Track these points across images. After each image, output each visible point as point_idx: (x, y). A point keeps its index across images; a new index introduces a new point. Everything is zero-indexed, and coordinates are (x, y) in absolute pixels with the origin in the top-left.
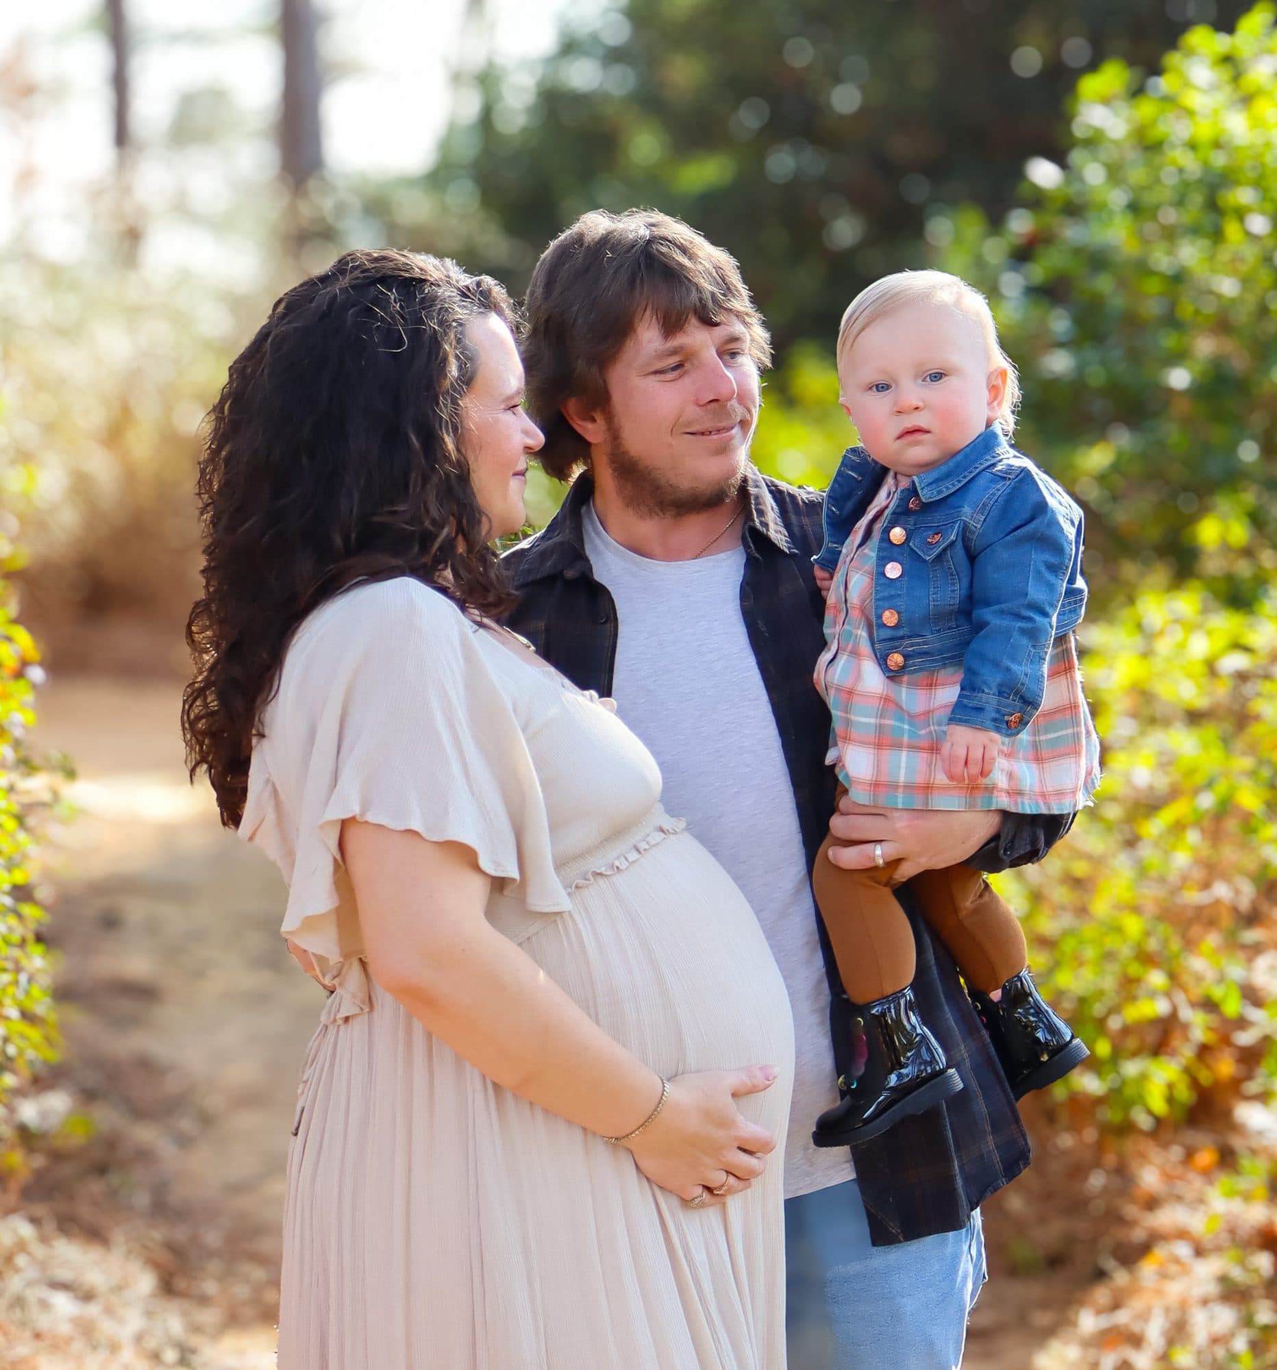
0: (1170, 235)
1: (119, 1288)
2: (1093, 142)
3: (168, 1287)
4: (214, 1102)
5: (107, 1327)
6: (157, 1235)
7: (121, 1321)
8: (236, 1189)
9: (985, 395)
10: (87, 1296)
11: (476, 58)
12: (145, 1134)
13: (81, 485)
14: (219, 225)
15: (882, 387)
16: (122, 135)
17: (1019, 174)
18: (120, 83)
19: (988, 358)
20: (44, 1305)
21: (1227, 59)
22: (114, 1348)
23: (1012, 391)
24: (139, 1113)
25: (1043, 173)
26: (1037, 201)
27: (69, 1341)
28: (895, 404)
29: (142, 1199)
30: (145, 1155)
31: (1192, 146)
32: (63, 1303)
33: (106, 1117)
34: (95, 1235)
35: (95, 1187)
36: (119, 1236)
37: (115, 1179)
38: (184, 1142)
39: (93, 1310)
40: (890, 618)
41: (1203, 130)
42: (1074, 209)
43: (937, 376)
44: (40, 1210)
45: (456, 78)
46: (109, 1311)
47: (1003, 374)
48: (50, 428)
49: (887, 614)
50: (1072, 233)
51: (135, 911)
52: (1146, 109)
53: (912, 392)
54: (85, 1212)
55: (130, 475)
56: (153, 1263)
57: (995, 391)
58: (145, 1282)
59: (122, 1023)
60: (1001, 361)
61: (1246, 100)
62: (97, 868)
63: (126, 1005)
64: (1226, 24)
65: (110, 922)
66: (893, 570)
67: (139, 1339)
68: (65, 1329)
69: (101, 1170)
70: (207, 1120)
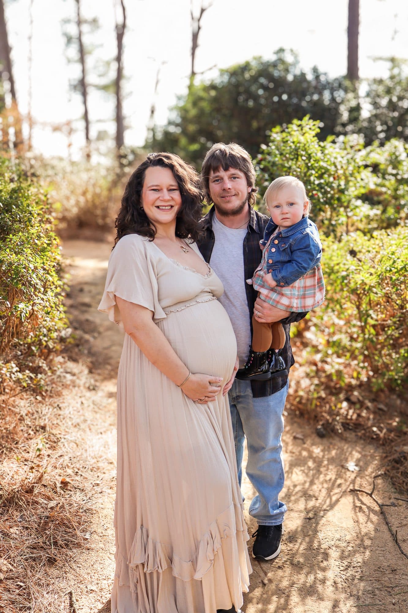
0: (288, 160)
1: (81, 372)
2: (273, 141)
3: (91, 372)
4: (101, 329)
5: (78, 381)
6: (89, 360)
7: (81, 380)
8: (105, 348)
9: (303, 208)
10: (74, 375)
11: (152, 126)
12: (87, 337)
13: (77, 203)
14: (105, 155)
15: (277, 207)
16: (87, 138)
17: (259, 147)
18: (87, 129)
19: (304, 199)
20: (65, 377)
21: (299, 126)
22: (79, 387)
23: (309, 206)
24: (86, 332)
25: (264, 147)
26: (262, 153)
27: (69, 385)
28: (282, 211)
29: (86, 352)
30: (87, 341)
31: (293, 142)
32: (69, 376)
33: (79, 333)
34: (75, 360)
35: (76, 350)
36: (80, 361)
37: (80, 347)
38: (95, 338)
39: (75, 378)
40: (271, 261)
41: (295, 140)
42: (269, 154)
43: (292, 204)
44: (64, 355)
45: (148, 129)
46: (78, 378)
47: (307, 203)
48: (72, 192)
49: (270, 260)
50: (269, 158)
51: (86, 288)
52: (284, 135)
53: (286, 209)
54: (74, 355)
55: (87, 201)
56: (88, 366)
57: (305, 206)
58: (86, 371)
59: (83, 312)
60: (307, 199)
61: (303, 134)
62: (80, 279)
63: (84, 308)
64: (301, 119)
65: (81, 290)
66: (273, 250)
67: (85, 384)
68: (68, 383)
69: (78, 346)
70: (100, 333)
